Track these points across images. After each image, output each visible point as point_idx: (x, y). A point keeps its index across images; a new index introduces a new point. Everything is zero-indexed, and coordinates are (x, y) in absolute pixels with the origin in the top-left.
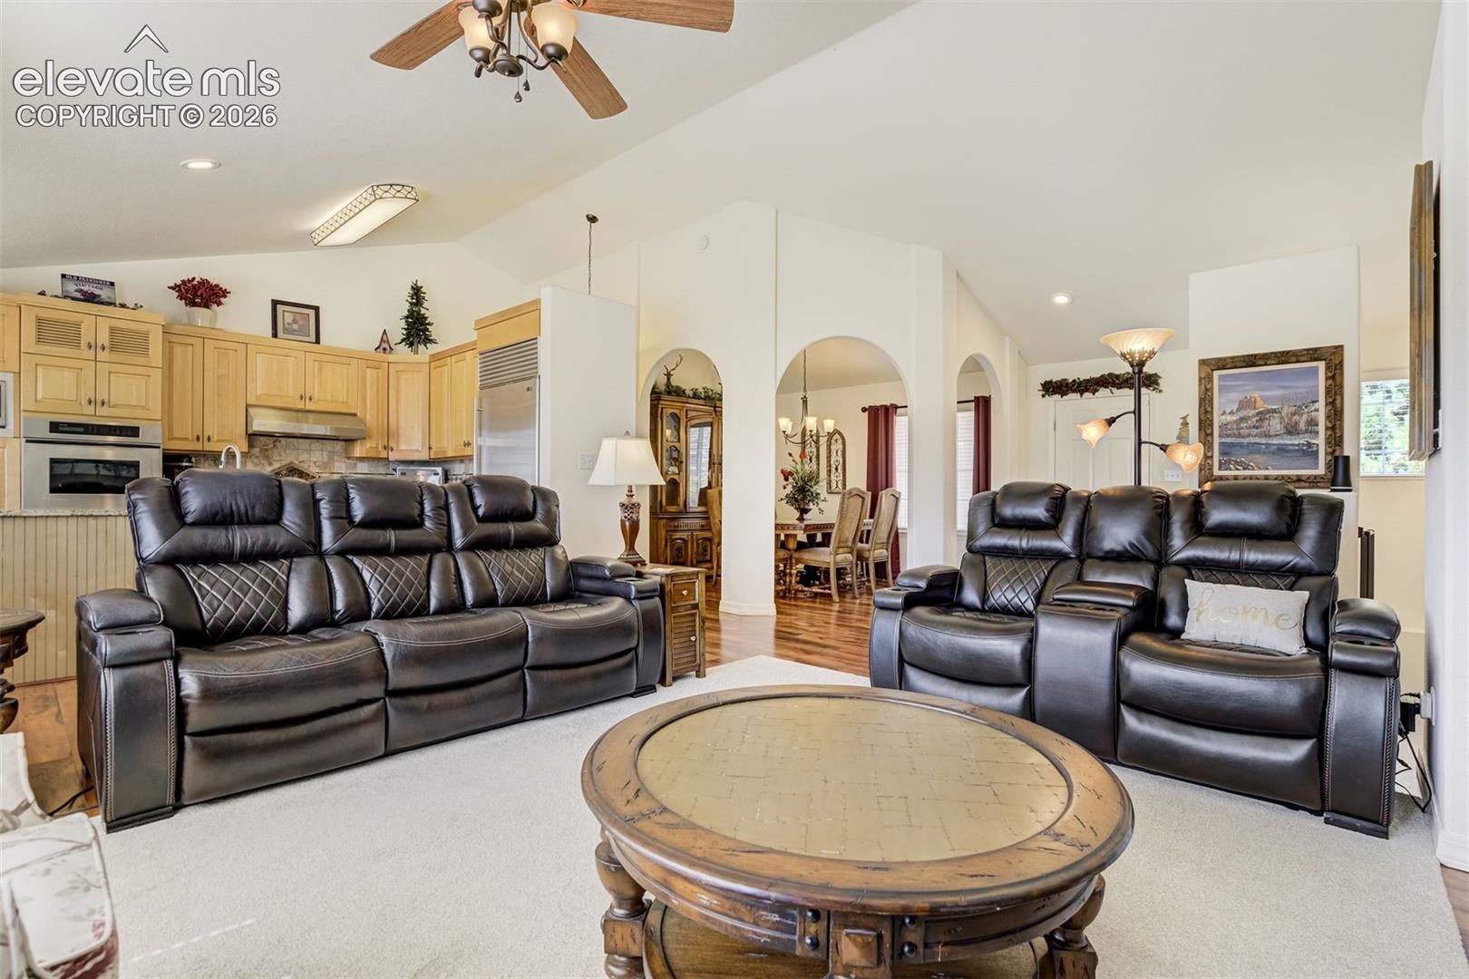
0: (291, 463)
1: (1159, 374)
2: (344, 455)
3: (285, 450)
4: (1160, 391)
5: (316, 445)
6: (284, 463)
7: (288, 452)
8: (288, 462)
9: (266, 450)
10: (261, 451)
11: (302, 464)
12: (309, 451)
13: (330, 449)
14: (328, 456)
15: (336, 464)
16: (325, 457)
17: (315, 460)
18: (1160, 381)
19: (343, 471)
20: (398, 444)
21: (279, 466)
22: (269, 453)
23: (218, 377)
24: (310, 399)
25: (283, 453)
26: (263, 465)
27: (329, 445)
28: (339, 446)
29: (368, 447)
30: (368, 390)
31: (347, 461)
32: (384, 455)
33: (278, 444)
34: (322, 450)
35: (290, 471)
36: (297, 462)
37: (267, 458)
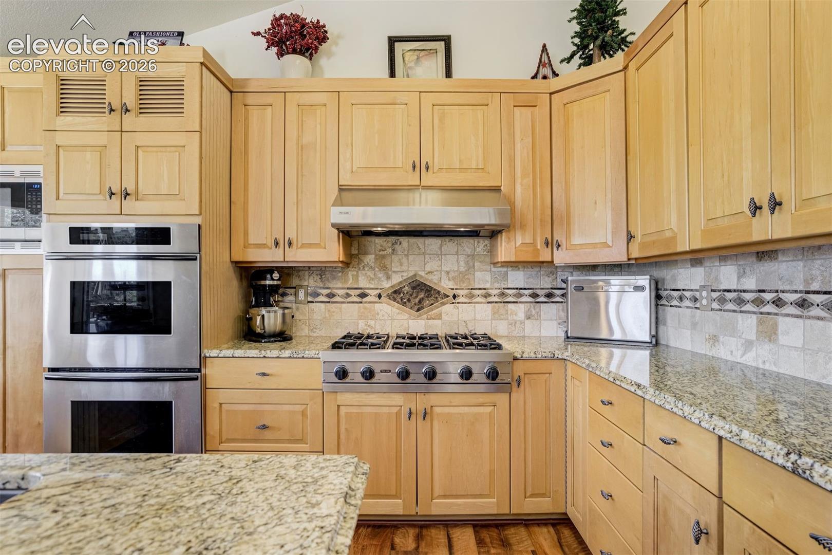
0: (415, 275)
2: (488, 260)
3: (407, 255)
5: (450, 245)
6: (406, 275)
7: (411, 258)
8: (411, 274)
9: (383, 257)
10: (376, 259)
11: (430, 277)
12: (440, 255)
13: (469, 251)
14: (467, 263)
15: (478, 274)
16: (462, 263)
17: (448, 269)
19: (488, 286)
20: (568, 236)
21: (401, 280)
22: (387, 262)
23: (302, 146)
24: (427, 168)
25: (404, 260)
26: (380, 279)
27: (468, 244)
28: (480, 245)
29: (519, 242)
30: (518, 146)
31: (493, 269)
32: (545, 256)
33: (397, 247)
34: (457, 253)
35: (414, 288)
36: (423, 274)
37: (384, 268)
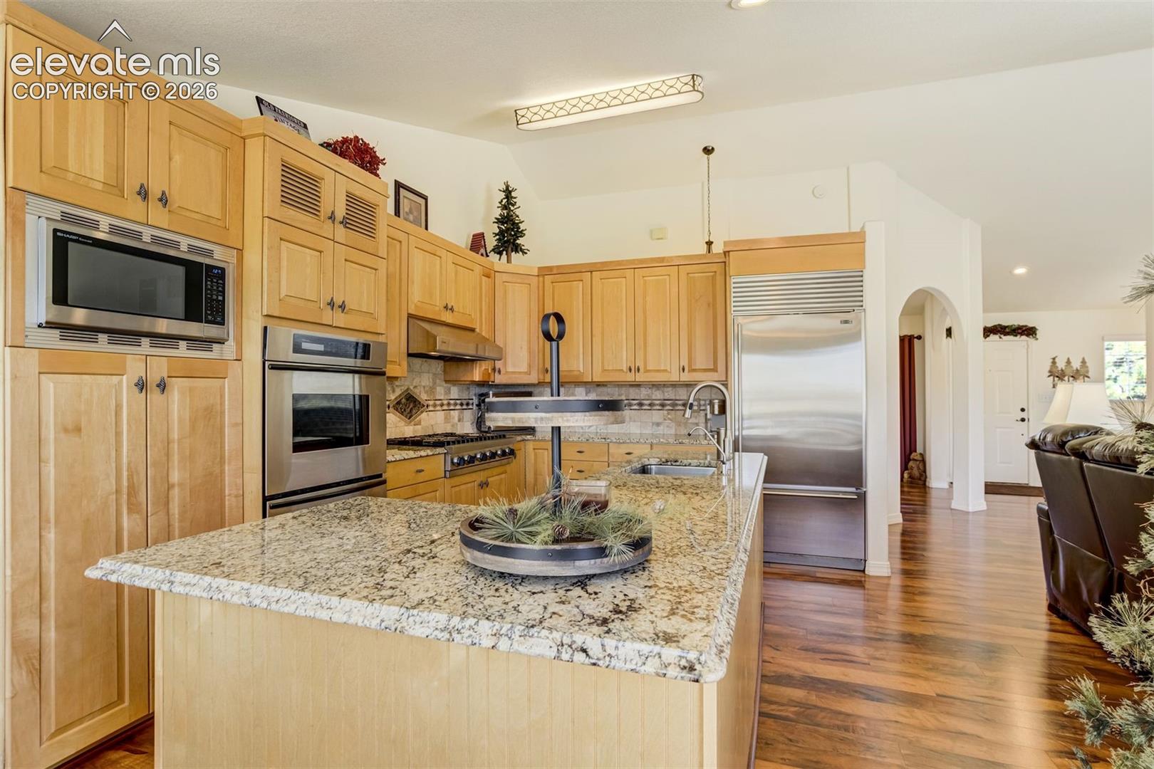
1: (1037, 328)
4: (1037, 339)
16: (431, 380)
17: (424, 384)
18: (1037, 332)
27: (434, 365)
34: (429, 372)
35: (407, 400)
36: (412, 388)
